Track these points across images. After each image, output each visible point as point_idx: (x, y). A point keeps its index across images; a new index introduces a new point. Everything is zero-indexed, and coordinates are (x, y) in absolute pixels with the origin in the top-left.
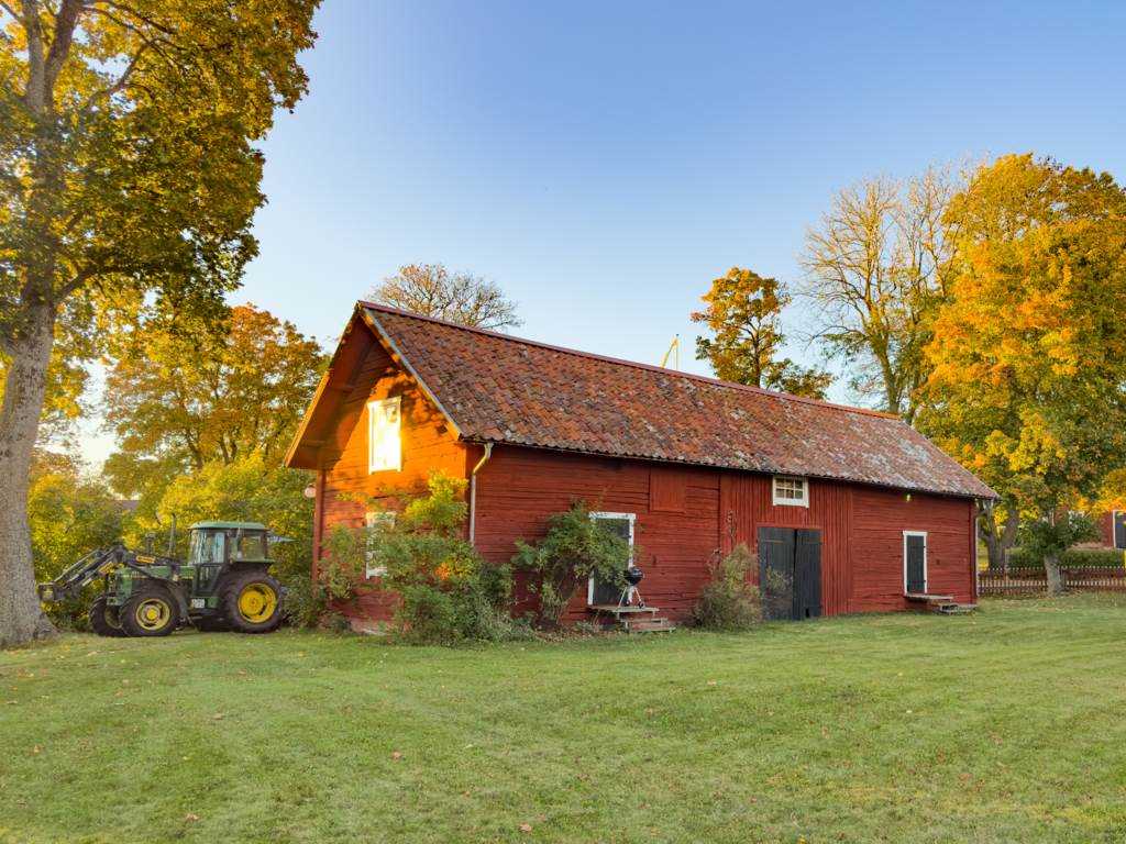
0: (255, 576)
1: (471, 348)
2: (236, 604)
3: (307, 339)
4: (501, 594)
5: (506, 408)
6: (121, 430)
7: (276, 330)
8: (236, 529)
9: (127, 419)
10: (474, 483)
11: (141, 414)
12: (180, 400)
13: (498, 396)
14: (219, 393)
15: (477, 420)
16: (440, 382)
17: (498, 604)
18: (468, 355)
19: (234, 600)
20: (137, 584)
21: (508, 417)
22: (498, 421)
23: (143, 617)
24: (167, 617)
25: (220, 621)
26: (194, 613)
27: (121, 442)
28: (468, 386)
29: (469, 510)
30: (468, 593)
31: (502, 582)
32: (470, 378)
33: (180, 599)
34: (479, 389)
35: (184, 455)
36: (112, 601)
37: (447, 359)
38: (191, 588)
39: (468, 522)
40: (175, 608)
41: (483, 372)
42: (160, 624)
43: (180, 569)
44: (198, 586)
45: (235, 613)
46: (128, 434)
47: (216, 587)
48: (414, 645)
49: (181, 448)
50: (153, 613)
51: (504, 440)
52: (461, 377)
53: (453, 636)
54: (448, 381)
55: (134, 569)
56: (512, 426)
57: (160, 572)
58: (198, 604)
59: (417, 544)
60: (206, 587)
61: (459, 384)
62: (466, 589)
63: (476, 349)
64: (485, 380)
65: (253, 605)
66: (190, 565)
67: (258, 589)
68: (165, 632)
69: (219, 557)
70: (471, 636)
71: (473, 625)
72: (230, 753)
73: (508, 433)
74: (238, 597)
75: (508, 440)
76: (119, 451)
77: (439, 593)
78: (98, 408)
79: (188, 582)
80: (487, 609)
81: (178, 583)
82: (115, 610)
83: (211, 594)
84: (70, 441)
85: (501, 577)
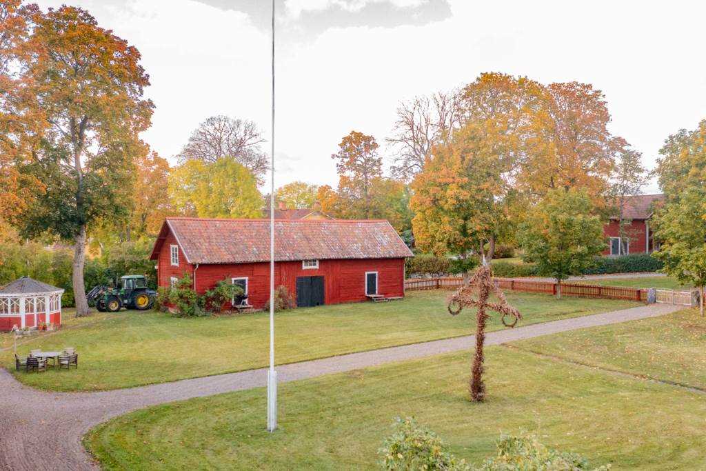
0: (141, 293)
1: (198, 228)
2: (136, 301)
4: (202, 304)
5: (205, 250)
8: (135, 279)
10: (195, 274)
13: (203, 246)
15: (195, 257)
16: (186, 245)
17: (201, 306)
18: (197, 231)
20: (109, 296)
21: (204, 254)
22: (201, 257)
23: (111, 306)
24: (118, 306)
25: (132, 307)
26: (125, 304)
28: (194, 244)
29: (194, 282)
30: (193, 304)
31: (202, 301)
32: (196, 241)
33: (121, 300)
34: (198, 244)
36: (103, 301)
37: (190, 234)
38: (124, 297)
39: (193, 285)
40: (119, 303)
41: (201, 237)
42: (116, 308)
43: (120, 291)
44: (126, 296)
45: (136, 304)
47: (130, 296)
50: (114, 305)
52: (194, 241)
53: (188, 316)
54: (189, 243)
55: (107, 292)
56: (205, 258)
57: (114, 292)
58: (126, 301)
60: (128, 296)
61: (192, 244)
63: (200, 228)
64: (201, 240)
65: (142, 301)
66: (123, 289)
67: (143, 297)
68: (117, 311)
69: (131, 287)
70: (193, 316)
71: (193, 313)
73: (203, 260)
74: (139, 297)
75: (203, 262)
77: (185, 304)
79: (123, 295)
81: (119, 295)
82: (104, 304)
83: (130, 298)
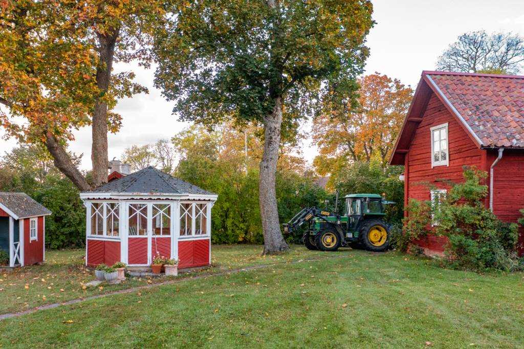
0: (376, 222)
1: (490, 89)
2: (367, 236)
3: (406, 87)
4: (511, 242)
5: (513, 124)
6: (320, 144)
7: (390, 85)
8: (366, 198)
9: (322, 139)
10: (492, 173)
11: (327, 137)
12: (345, 127)
13: (509, 117)
14: (363, 121)
15: (493, 134)
16: (470, 113)
17: (509, 247)
18: (489, 93)
19: (366, 234)
20: (322, 225)
21: (514, 130)
22: (508, 134)
23: (325, 241)
24: (335, 241)
25: (360, 245)
26: (348, 239)
27: (320, 150)
28: (488, 113)
29: (489, 190)
30: (489, 240)
31: (511, 234)
32: (490, 108)
33: (341, 233)
34: (496, 114)
35: (347, 154)
36: (312, 233)
37: (476, 98)
38: (346, 227)
39: (489, 197)
40: (339, 238)
41: (499, 103)
42: (333, 245)
43: (341, 218)
44: (349, 226)
45: (367, 241)
46: (322, 146)
47: (357, 227)
48: (456, 269)
49: (346, 151)
50: (329, 240)
51: (511, 146)
52: (484, 108)
53: (478, 266)
54: (475, 111)
55: (321, 218)
56: (518, 136)
57: (332, 219)
58: (350, 235)
59: (456, 210)
60: (353, 227)
61: (482, 113)
62: (488, 238)
63: (495, 88)
64: (500, 108)
65: (377, 237)
66: (345, 216)
67: (378, 229)
68: (335, 249)
69: (359, 212)
70: (490, 267)
71: (491, 260)
72: (346, 329)
73: (514, 141)
74: (369, 232)
75: (514, 145)
76: (319, 154)
77: (470, 240)
78: (310, 134)
79: (344, 225)
80: (500, 252)
81: (340, 225)
82: (313, 237)
83: (356, 230)
84: (300, 151)
85: (510, 231)
